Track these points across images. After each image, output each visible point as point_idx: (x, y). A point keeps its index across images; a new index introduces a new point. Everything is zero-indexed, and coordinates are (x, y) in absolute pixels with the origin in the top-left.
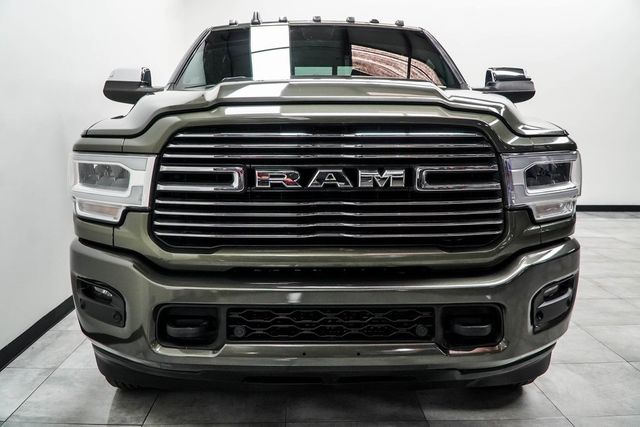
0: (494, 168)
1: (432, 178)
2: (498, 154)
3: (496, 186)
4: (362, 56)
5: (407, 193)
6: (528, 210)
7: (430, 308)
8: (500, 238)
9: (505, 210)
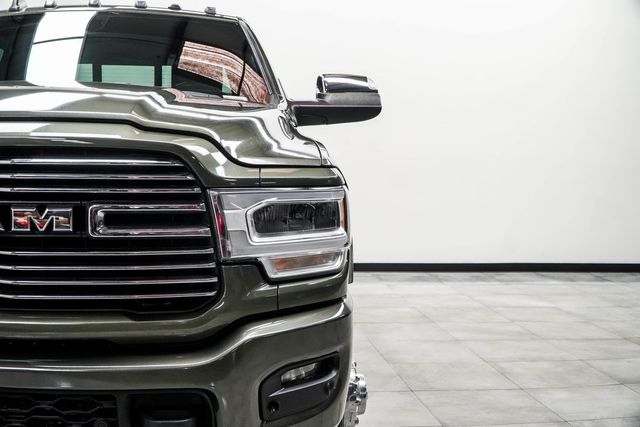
0: (200, 207)
1: (111, 220)
2: (204, 189)
3: (204, 231)
4: (196, 56)
5: (78, 239)
6: (256, 264)
7: (109, 396)
8: (214, 300)
9: (219, 264)
